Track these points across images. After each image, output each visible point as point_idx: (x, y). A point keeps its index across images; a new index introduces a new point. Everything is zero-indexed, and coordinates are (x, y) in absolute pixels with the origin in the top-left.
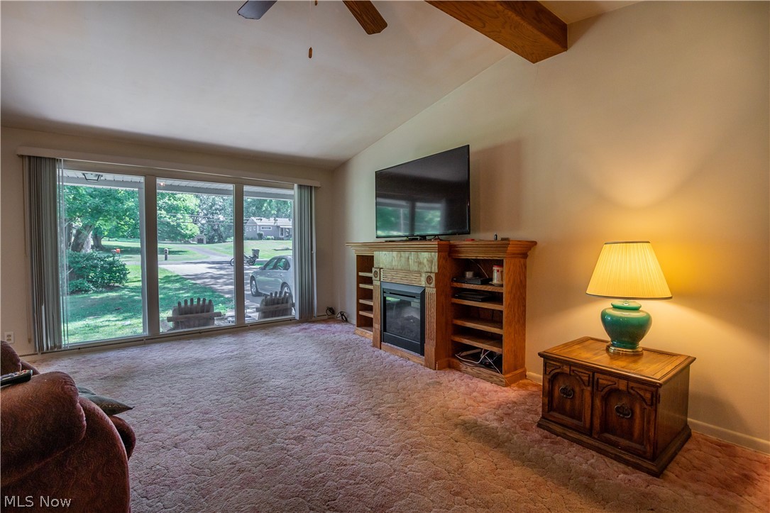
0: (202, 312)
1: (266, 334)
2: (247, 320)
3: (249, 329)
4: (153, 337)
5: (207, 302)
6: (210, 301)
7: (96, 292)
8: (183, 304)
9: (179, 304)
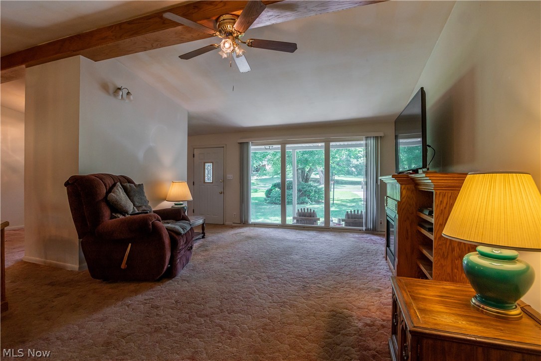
0: (310, 216)
1: (335, 235)
2: (331, 225)
3: (331, 231)
4: (283, 226)
5: (312, 211)
6: (314, 211)
7: (311, 204)
8: (300, 211)
9: (298, 210)
